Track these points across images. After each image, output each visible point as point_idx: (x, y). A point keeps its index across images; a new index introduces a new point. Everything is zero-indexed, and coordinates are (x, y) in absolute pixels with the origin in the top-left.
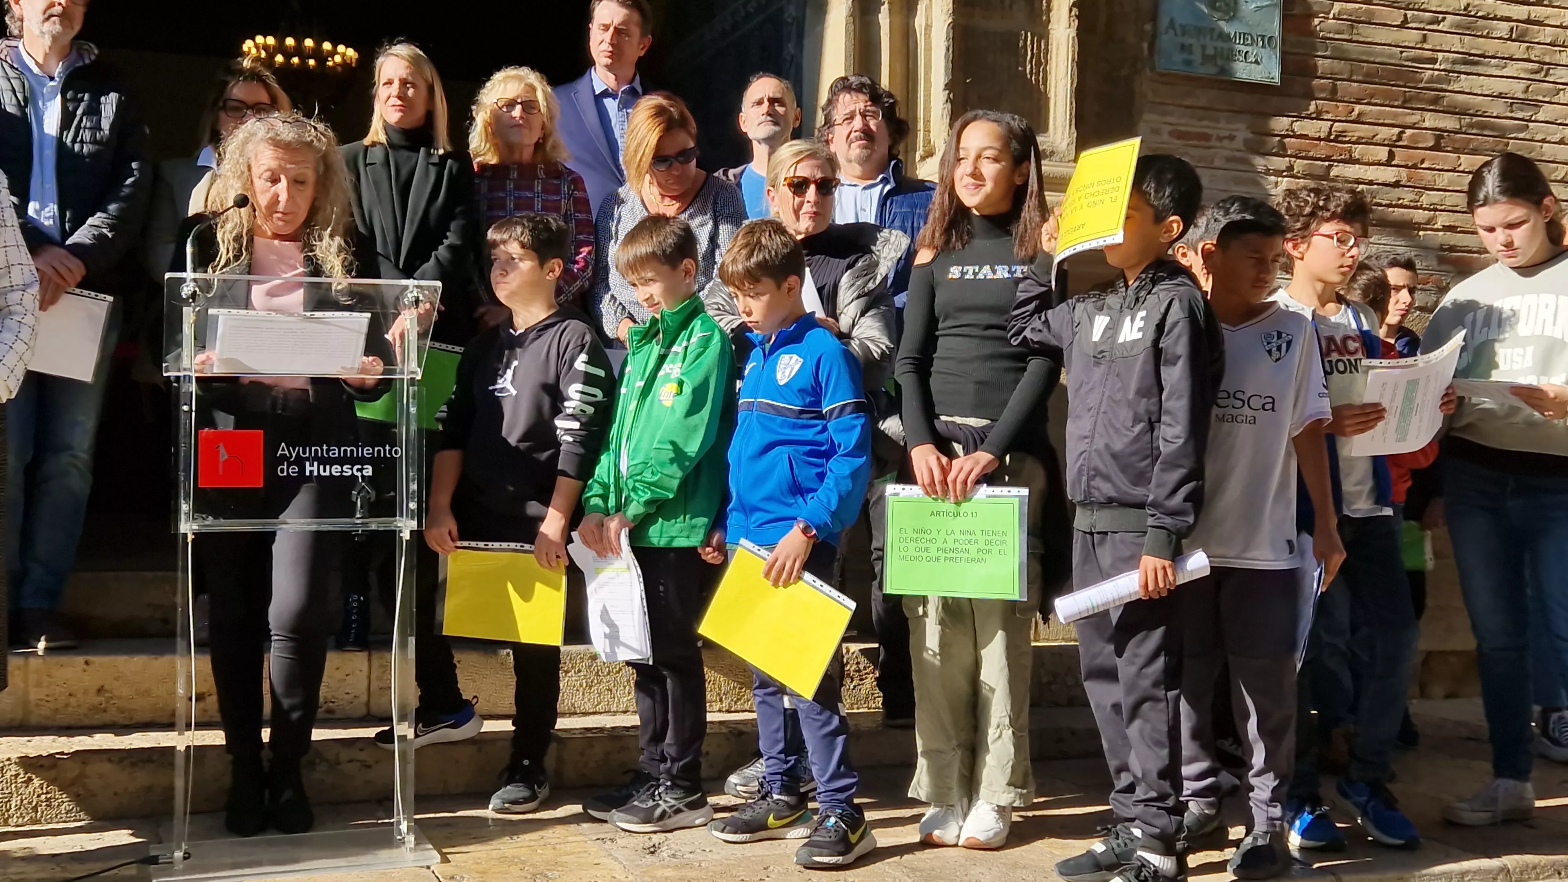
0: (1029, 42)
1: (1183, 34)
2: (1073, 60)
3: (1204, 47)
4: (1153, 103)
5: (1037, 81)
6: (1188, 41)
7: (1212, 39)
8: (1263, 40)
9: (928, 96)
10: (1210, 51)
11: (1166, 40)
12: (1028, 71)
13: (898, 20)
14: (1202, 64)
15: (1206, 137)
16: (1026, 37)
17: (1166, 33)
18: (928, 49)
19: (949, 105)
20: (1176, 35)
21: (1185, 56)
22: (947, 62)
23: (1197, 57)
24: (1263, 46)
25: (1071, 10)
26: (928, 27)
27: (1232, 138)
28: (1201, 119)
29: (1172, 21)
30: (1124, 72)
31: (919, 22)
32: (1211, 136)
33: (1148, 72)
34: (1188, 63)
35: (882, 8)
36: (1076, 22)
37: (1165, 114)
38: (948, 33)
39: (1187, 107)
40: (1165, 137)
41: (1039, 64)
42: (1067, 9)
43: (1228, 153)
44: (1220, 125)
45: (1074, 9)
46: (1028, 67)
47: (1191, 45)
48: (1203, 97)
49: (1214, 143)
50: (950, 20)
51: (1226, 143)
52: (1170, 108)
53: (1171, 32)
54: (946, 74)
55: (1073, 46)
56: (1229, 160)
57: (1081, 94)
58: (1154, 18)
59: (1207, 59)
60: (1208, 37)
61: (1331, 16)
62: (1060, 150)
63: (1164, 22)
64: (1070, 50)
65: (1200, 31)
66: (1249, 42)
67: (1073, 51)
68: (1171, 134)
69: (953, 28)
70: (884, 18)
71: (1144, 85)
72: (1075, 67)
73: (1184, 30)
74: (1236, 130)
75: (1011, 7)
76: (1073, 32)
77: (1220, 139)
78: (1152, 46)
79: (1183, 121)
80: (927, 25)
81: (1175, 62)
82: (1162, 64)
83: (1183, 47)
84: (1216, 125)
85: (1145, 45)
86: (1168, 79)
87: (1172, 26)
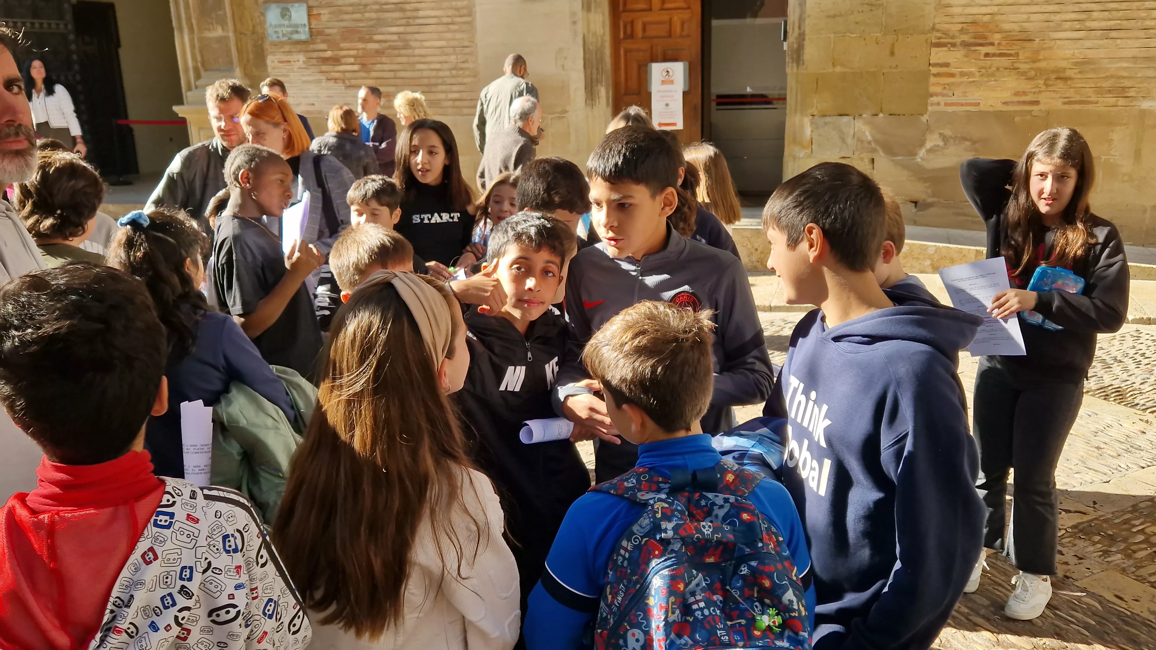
1: (275, 28)
3: (282, 31)
4: (270, 52)
6: (277, 29)
7: (284, 28)
8: (301, 26)
10: (285, 32)
11: (270, 31)
14: (283, 37)
15: (289, 61)
17: (269, 28)
20: (273, 28)
21: (277, 35)
23: (281, 35)
27: (298, 61)
28: (287, 55)
29: (270, 23)
30: (259, 43)
32: (291, 61)
34: (278, 37)
37: (275, 55)
39: (281, 52)
40: (276, 63)
43: (298, 66)
44: (294, 57)
47: (278, 31)
48: (287, 48)
49: (292, 63)
51: (296, 63)
52: (276, 53)
53: (271, 27)
56: (299, 68)
58: (266, 23)
59: (284, 35)
63: (268, 24)
65: (280, 26)
68: (278, 62)
71: (267, 46)
73: (276, 26)
74: (299, 58)
77: (294, 62)
78: (266, 33)
79: (282, 57)
81: (275, 37)
82: (270, 39)
83: (276, 32)
84: (292, 57)
86: (274, 44)
87: (271, 25)
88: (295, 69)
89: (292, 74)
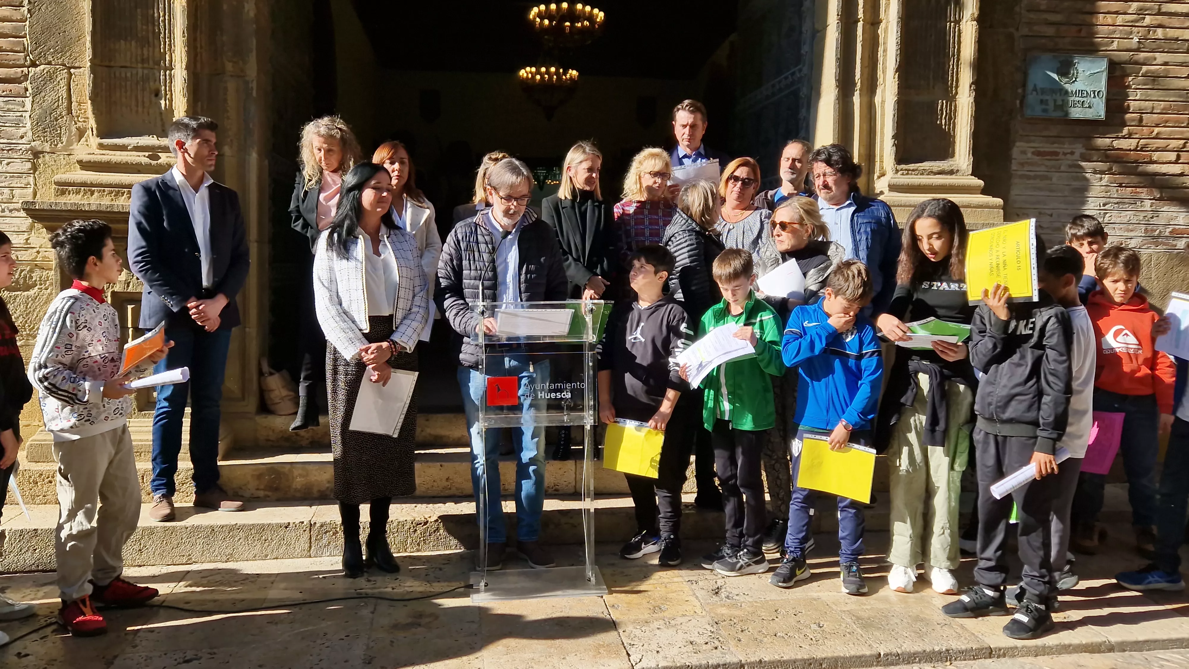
0: (944, 107)
1: (1042, 94)
2: (971, 116)
3: (1055, 101)
4: (1021, 135)
5: (949, 129)
6: (1045, 97)
7: (1060, 95)
8: (1094, 93)
9: (882, 142)
10: (1059, 103)
11: (1032, 98)
12: (943, 123)
13: (865, 99)
14: (1054, 111)
15: (1056, 154)
16: (943, 104)
17: (1032, 94)
18: (883, 115)
19: (895, 147)
20: (1037, 94)
21: (1044, 107)
22: (894, 123)
23: (1051, 107)
24: (1095, 97)
25: (970, 87)
26: (883, 102)
27: (1072, 153)
28: (1053, 143)
29: (1035, 85)
30: (1004, 119)
31: (878, 99)
32: (1059, 153)
33: (1019, 118)
34: (1045, 111)
35: (855, 93)
36: (974, 93)
37: (1030, 142)
38: (894, 106)
39: (1043, 137)
40: (1029, 155)
41: (950, 119)
42: (968, 86)
43: (1069, 162)
44: (1065, 146)
45: (973, 86)
46: (943, 121)
47: (1047, 100)
48: (1054, 131)
49: (1061, 156)
50: (896, 98)
51: (1068, 156)
52: (1033, 138)
53: (1035, 93)
54: (893, 130)
55: (972, 107)
56: (1070, 166)
57: (976, 136)
58: (1024, 85)
59: (1055, 108)
60: (1058, 94)
61: (1140, 75)
62: (962, 169)
63: (1030, 86)
64: (970, 110)
65: (1053, 91)
66: (1085, 95)
67: (972, 111)
68: (1033, 153)
69: (898, 103)
70: (856, 99)
71: (1017, 126)
72: (973, 120)
73: (1043, 91)
74: (1075, 149)
75: (933, 88)
76: (972, 99)
77: (1065, 154)
78: (1022, 103)
79: (1041, 145)
80: (882, 101)
81: (1038, 111)
82: (1028, 113)
83: (1042, 101)
84: (1062, 146)
85: (1018, 102)
86: (1033, 121)
87: (1035, 89)
88: (1063, 168)
89: (1055, 177)
